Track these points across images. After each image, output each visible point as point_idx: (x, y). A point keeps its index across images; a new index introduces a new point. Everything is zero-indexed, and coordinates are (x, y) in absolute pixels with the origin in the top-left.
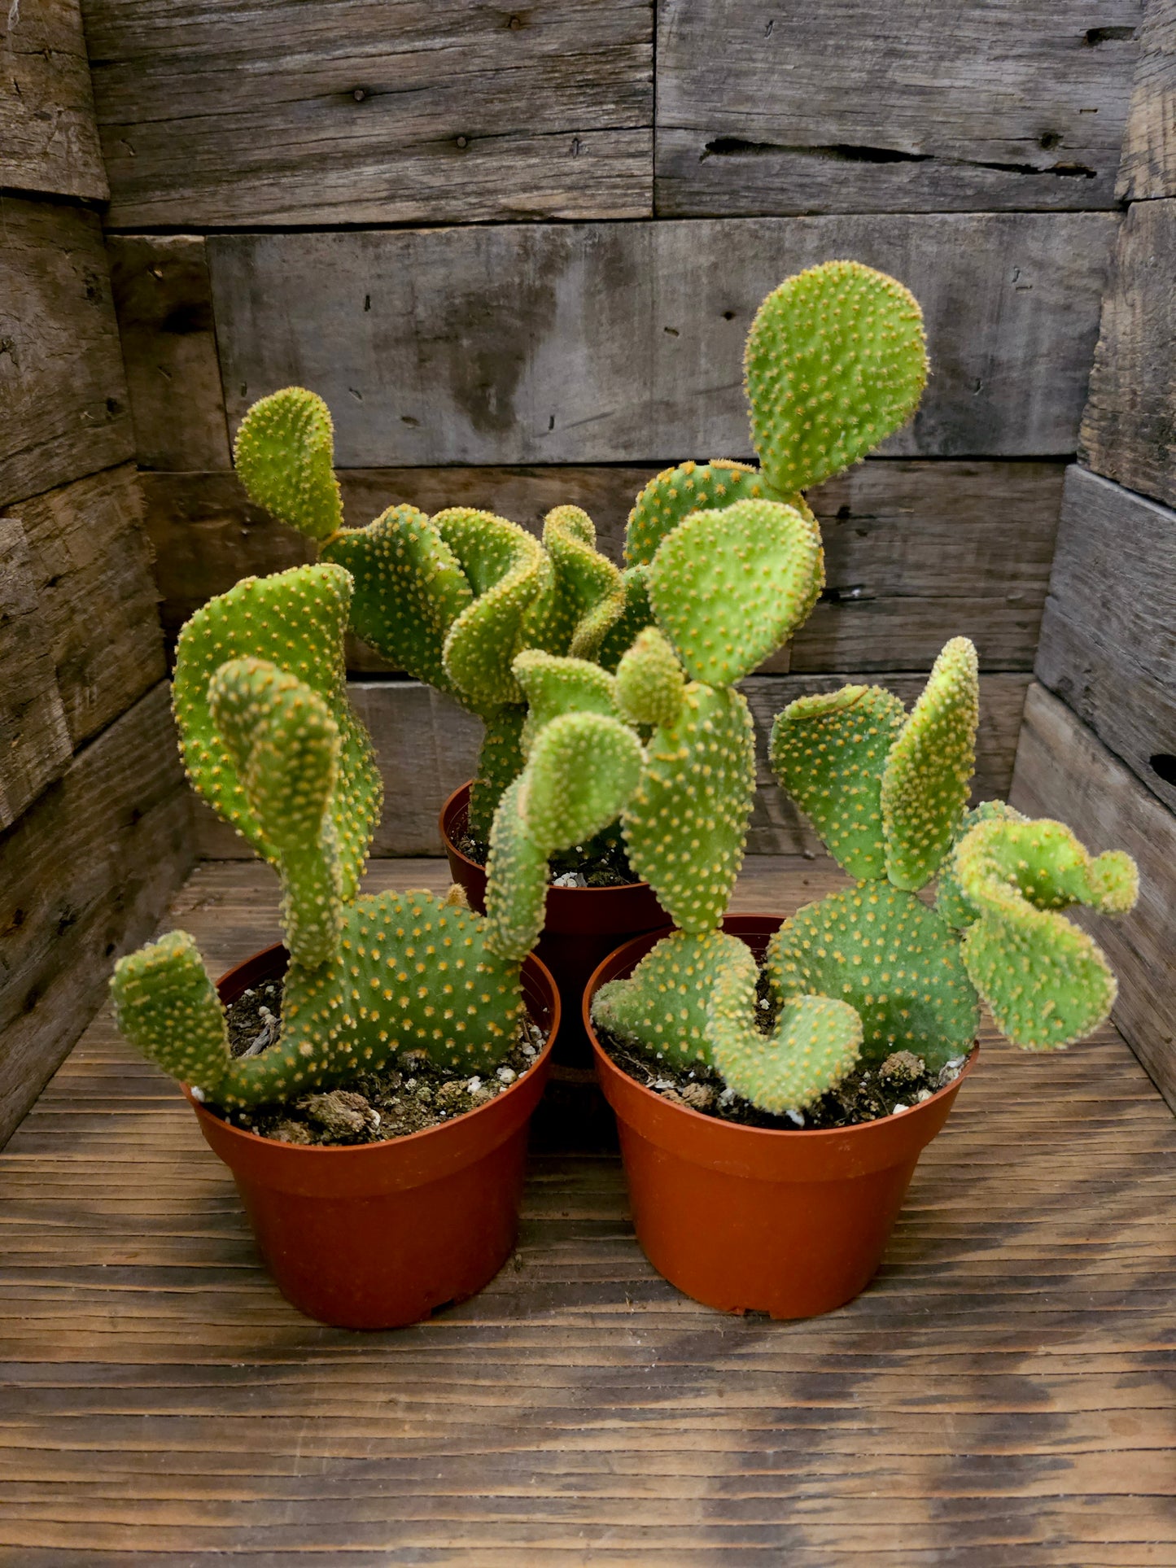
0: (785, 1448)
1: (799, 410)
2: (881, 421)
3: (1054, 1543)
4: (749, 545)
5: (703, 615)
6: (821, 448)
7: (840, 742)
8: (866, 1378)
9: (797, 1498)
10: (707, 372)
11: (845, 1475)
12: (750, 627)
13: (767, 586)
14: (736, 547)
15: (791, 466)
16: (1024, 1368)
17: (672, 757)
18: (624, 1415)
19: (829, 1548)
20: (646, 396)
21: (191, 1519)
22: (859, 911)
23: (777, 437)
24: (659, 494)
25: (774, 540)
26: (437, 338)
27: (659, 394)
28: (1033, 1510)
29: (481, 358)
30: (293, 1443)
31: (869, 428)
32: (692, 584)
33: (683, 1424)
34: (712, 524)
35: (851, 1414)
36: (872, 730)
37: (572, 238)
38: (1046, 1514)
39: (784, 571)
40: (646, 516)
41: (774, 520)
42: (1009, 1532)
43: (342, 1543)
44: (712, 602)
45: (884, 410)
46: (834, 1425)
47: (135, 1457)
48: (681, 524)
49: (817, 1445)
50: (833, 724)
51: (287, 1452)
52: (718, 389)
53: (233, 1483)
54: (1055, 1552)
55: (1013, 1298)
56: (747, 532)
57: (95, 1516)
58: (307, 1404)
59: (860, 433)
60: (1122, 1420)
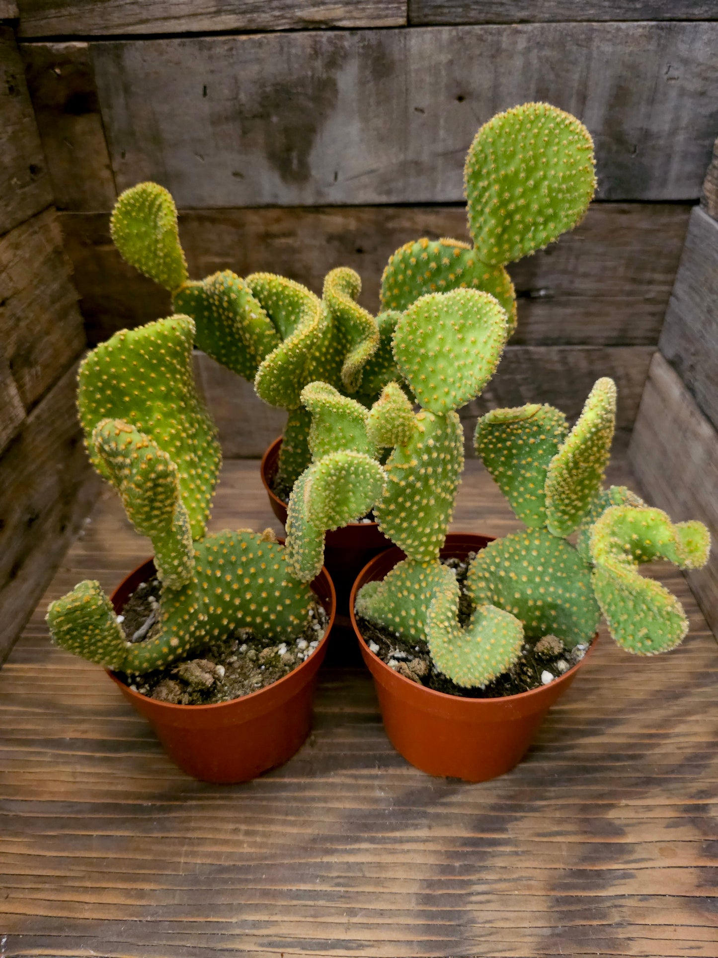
0: (466, 863)
1: (502, 212)
2: (560, 221)
3: (619, 925)
4: (462, 321)
5: (429, 366)
6: (517, 238)
7: (520, 442)
8: (516, 819)
9: (471, 894)
10: (444, 140)
11: (500, 880)
12: (461, 378)
13: (473, 352)
14: (452, 322)
15: (495, 250)
16: (612, 815)
17: (406, 466)
18: (372, 840)
19: (487, 925)
20: (402, 157)
21: (121, 900)
22: (527, 549)
23: (486, 229)
24: (405, 260)
25: (480, 319)
26: (254, 117)
27: (411, 155)
28: (608, 904)
29: (287, 131)
30: (179, 854)
31: (551, 225)
32: (422, 345)
33: (406, 847)
34: (437, 304)
35: (506, 842)
36: (542, 437)
37: (349, 42)
38: (616, 906)
39: (485, 343)
40: (395, 273)
41: (479, 305)
42: (594, 918)
43: (208, 917)
44: (436, 357)
45: (562, 214)
46: (495, 849)
47: (87, 861)
48: (416, 303)
49: (485, 861)
50: (517, 429)
51: (177, 859)
52: (452, 153)
53: (145, 879)
54: (620, 930)
55: (610, 769)
56: (460, 312)
57: (67, 897)
58: (188, 830)
59: (545, 229)
60: (667, 847)
